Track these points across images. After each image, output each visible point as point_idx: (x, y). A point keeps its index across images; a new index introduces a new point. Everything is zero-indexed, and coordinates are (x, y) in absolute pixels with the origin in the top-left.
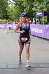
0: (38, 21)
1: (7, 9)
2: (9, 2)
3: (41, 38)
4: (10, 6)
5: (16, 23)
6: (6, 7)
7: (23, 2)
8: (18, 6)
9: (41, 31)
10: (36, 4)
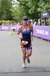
1: (11, 10)
2: (13, 3)
3: (47, 40)
5: (20, 25)
6: (10, 8)
7: (28, 2)
9: (47, 33)
10: (42, 4)
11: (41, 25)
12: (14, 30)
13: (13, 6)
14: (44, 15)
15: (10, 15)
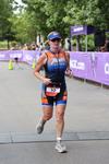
0: (75, 45)
2: (14, 6)
3: (82, 79)
4: (16, 12)
6: (8, 16)
7: (44, 4)
8: (33, 13)
10: (71, 9)
11: (70, 50)
12: (16, 59)
13: (15, 12)
14: (75, 30)
15: (9, 30)
